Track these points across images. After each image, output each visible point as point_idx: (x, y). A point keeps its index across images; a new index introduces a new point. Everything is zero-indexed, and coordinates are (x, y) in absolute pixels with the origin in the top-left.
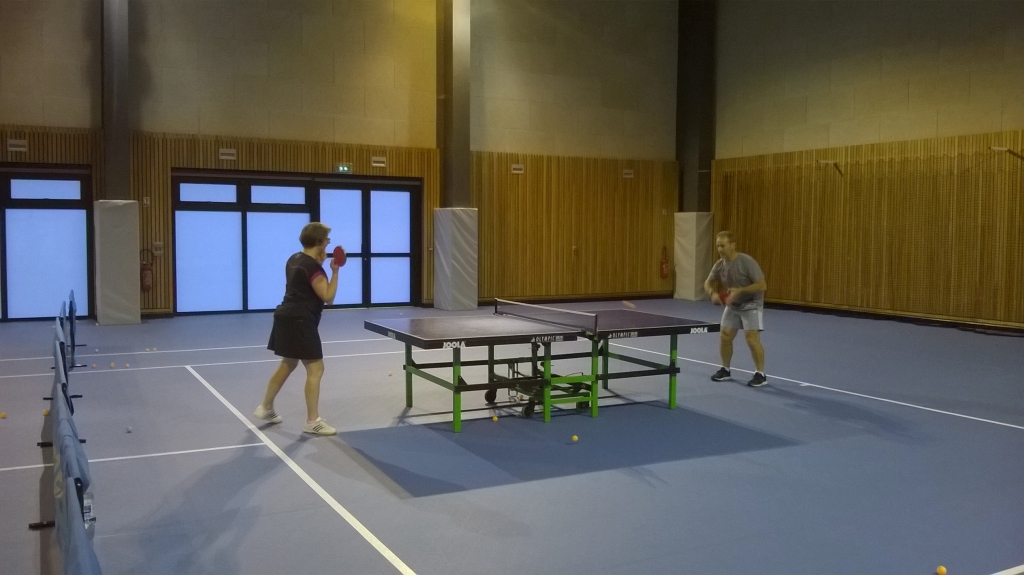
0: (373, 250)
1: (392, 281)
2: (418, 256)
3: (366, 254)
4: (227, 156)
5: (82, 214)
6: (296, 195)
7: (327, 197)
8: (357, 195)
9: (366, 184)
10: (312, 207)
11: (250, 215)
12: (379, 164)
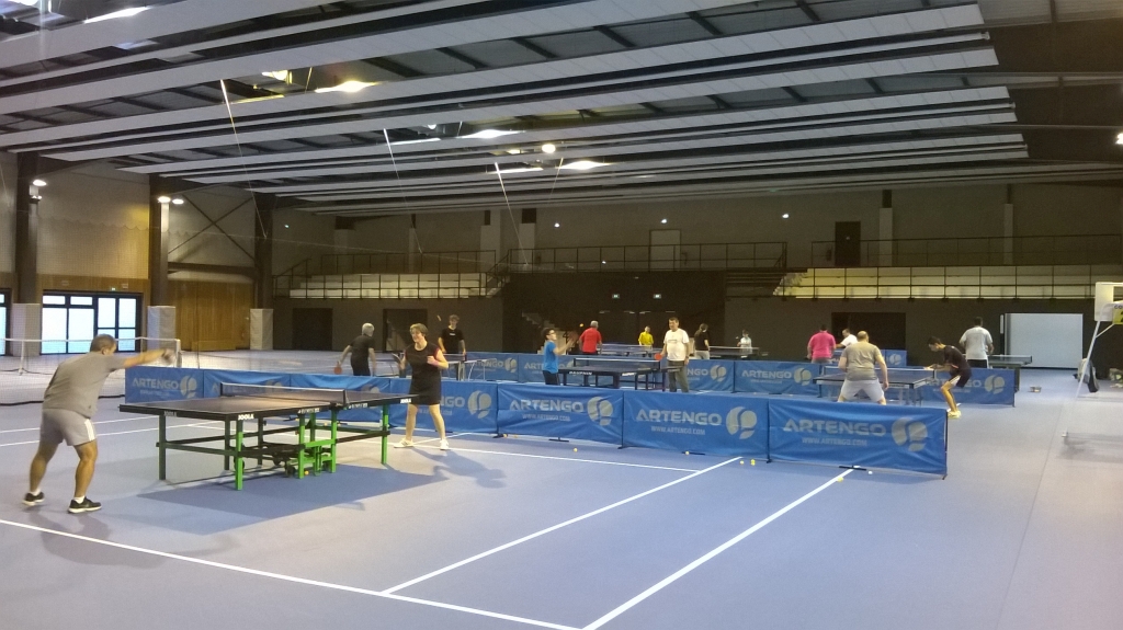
0: (120, 326)
2: (139, 329)
3: (117, 328)
4: (65, 284)
6: (88, 301)
7: (102, 301)
8: (113, 300)
9: (118, 296)
10: (95, 306)
11: (70, 310)
12: (125, 286)
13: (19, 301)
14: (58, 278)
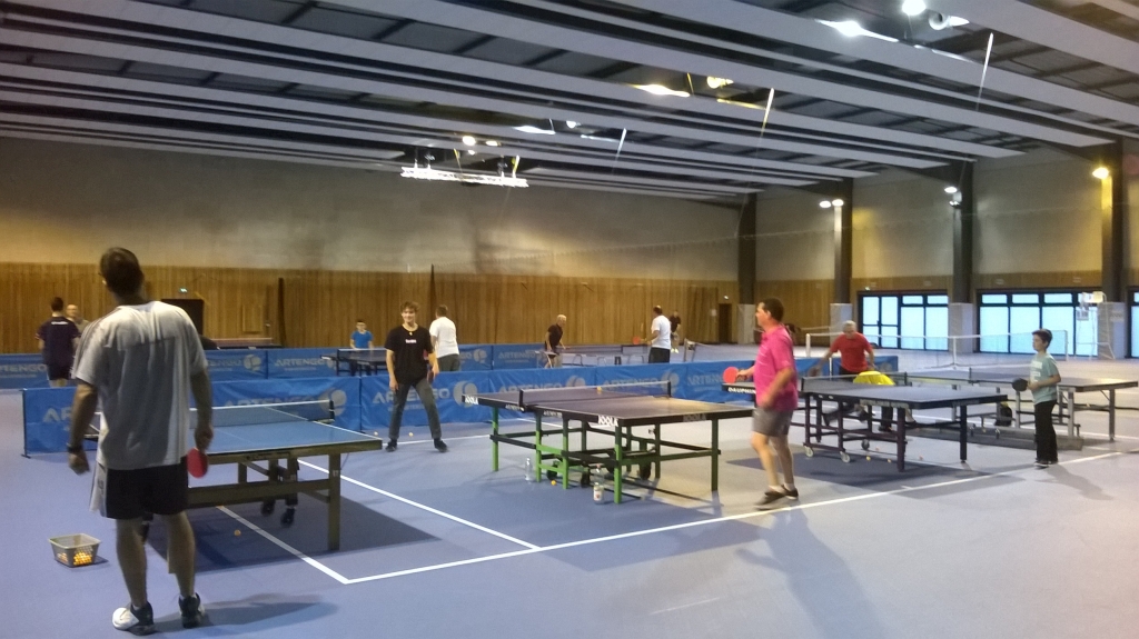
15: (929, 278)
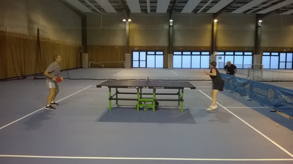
0: (287, 61)
1: (289, 65)
3: (286, 62)
4: (269, 49)
5: (251, 57)
6: (277, 54)
7: (281, 54)
8: (285, 54)
9: (286, 52)
10: (279, 55)
11: (271, 57)
12: (289, 50)
13: (256, 54)
14: (267, 48)
15: (158, 47)
